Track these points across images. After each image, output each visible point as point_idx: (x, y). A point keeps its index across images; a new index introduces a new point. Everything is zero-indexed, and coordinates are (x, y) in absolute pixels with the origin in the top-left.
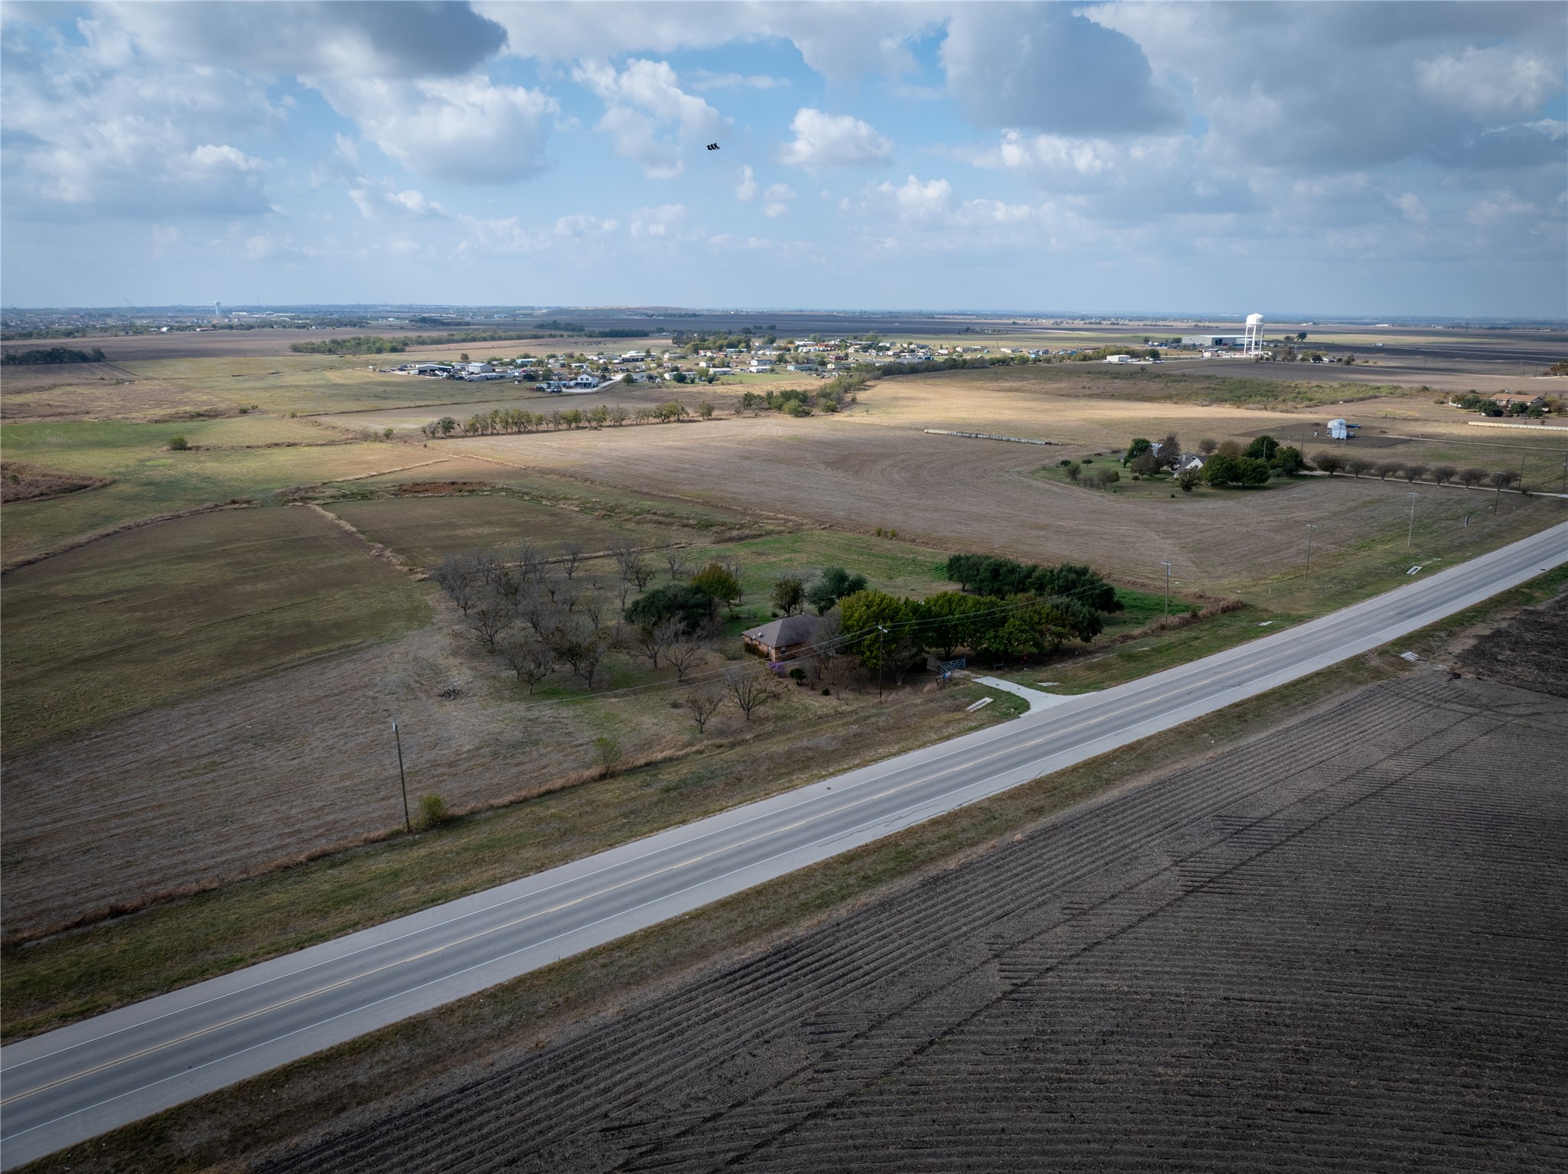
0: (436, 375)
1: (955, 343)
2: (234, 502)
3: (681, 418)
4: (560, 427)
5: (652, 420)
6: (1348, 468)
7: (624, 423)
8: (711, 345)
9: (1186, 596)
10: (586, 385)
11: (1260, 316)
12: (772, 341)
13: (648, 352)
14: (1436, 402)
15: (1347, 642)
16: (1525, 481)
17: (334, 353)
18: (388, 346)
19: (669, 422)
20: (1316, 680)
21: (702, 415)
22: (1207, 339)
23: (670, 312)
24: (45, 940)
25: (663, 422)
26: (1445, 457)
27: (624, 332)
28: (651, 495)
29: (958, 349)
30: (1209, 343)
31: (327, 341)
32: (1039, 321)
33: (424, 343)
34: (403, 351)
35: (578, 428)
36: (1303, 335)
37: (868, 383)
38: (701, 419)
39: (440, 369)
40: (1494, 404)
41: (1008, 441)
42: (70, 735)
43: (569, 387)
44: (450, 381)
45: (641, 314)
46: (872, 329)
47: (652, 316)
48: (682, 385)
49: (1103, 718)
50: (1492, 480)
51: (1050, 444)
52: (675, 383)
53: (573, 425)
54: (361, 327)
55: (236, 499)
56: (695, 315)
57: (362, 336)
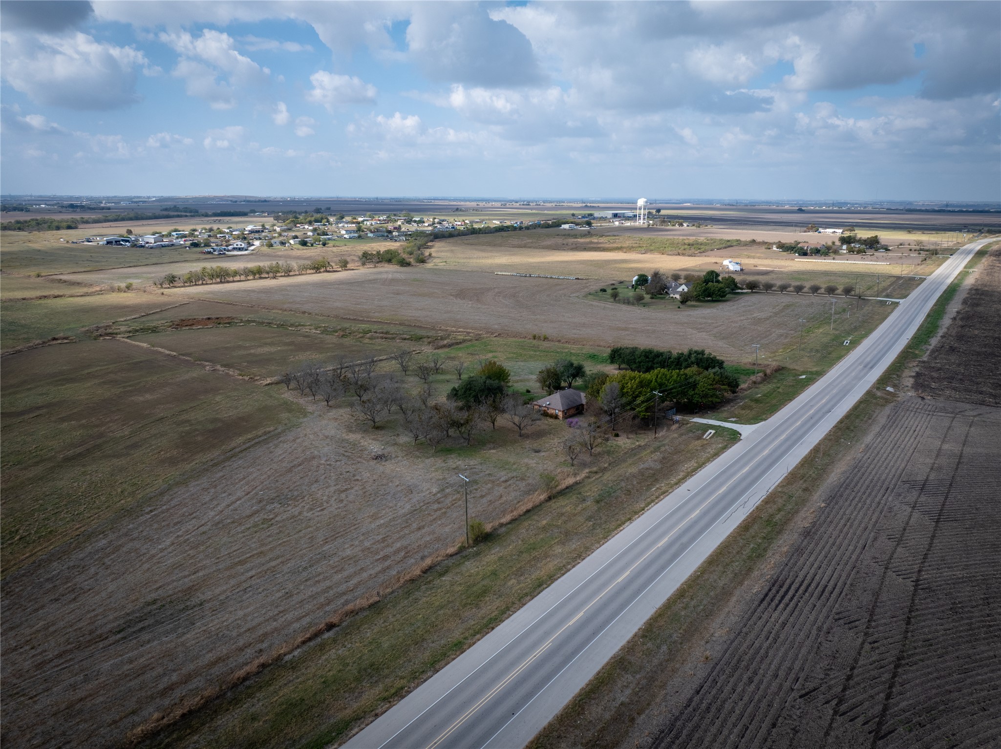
0: (121, 245)
1: (464, 218)
2: (54, 339)
3: (328, 269)
4: (249, 278)
5: (309, 271)
6: (761, 287)
7: (291, 274)
8: (303, 221)
9: (745, 364)
10: (240, 249)
11: (645, 200)
12: (342, 218)
13: (263, 226)
14: (766, 249)
15: (855, 385)
16: (857, 291)
17: (23, 230)
18: (65, 224)
19: (320, 272)
20: (862, 406)
21: (341, 267)
22: (609, 214)
23: (248, 199)
24: (296, 653)
25: (316, 272)
26: (800, 279)
27: (230, 212)
28: (358, 320)
29: (467, 221)
30: (610, 216)
31: (13, 221)
32: (491, 204)
33: (87, 222)
34: (76, 228)
35: (261, 278)
36: (658, 211)
37: (429, 244)
38: (340, 269)
39: (123, 240)
40: (802, 248)
41: (551, 278)
42: (128, 513)
43: (228, 251)
44: (134, 249)
45: (227, 201)
46: (406, 209)
47: (236, 202)
48: (305, 247)
49: (783, 437)
50: (843, 291)
51: (578, 279)
52: (300, 247)
53: (257, 276)
54: (27, 211)
55: (56, 336)
56: (265, 201)
57: (38, 218)
